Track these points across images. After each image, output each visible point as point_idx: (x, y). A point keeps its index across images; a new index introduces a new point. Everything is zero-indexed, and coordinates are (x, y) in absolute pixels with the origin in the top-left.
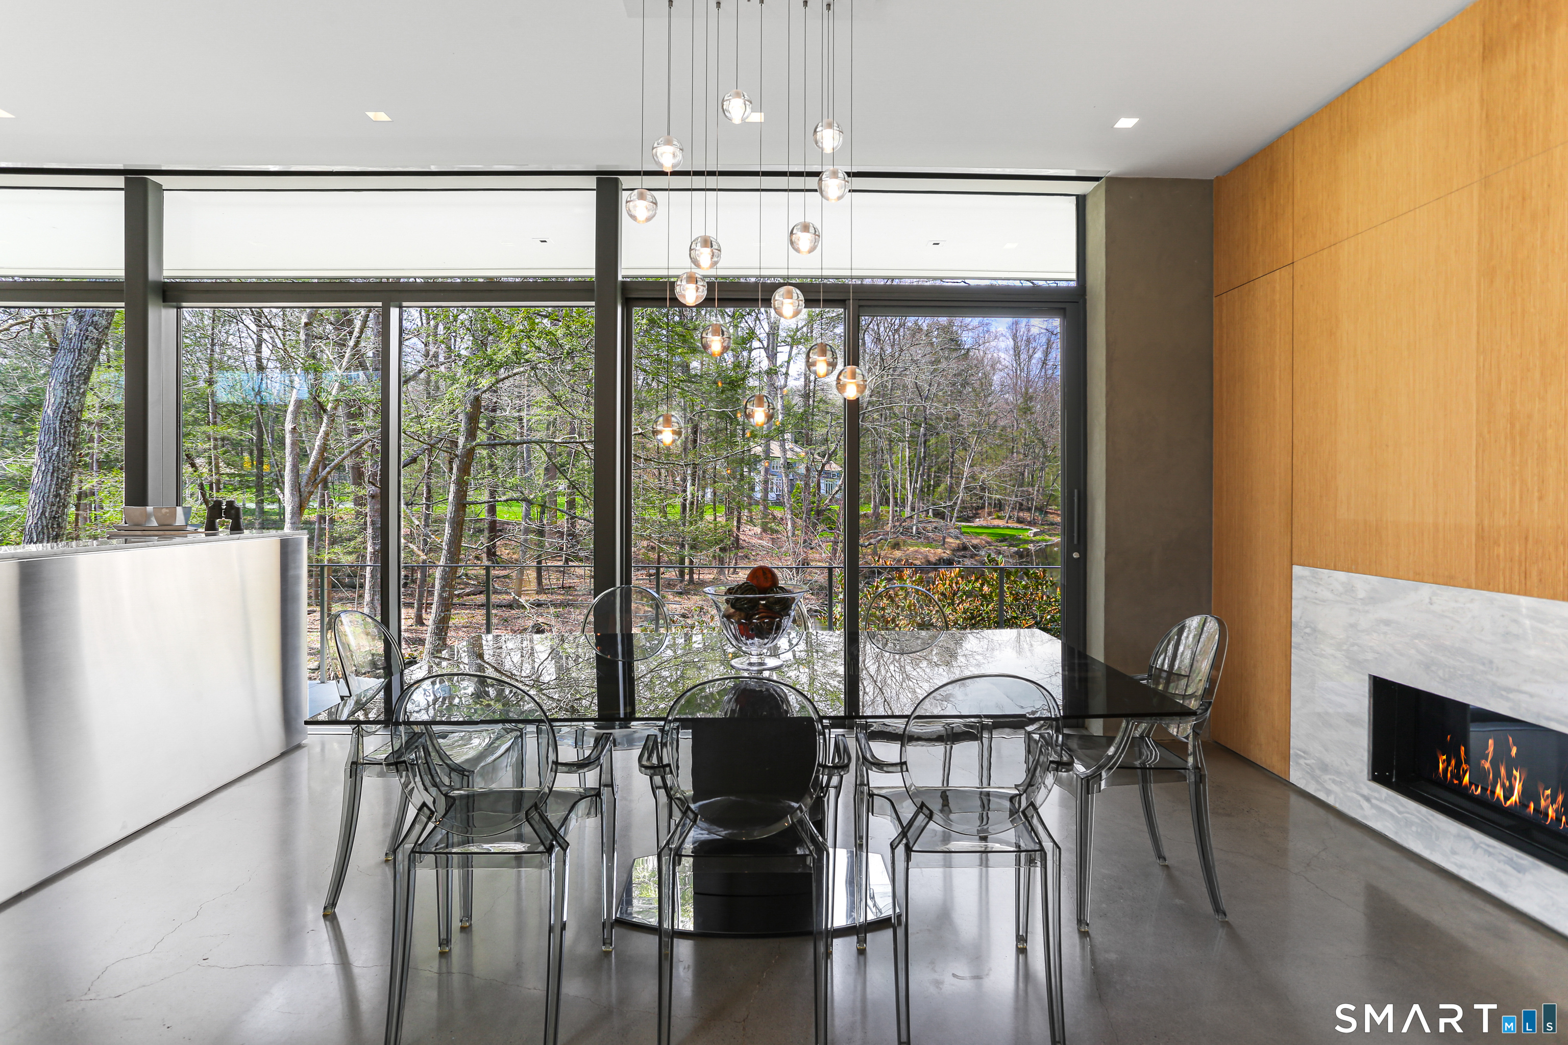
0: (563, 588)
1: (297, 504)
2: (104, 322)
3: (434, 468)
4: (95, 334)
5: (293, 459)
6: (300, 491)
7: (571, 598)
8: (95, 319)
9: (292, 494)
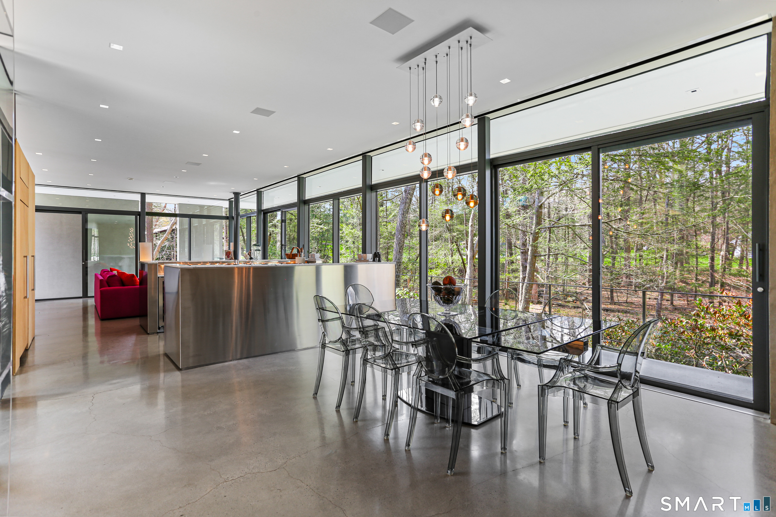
0: (627, 302)
1: (472, 255)
2: (412, 192)
3: (551, 238)
4: (410, 197)
5: (471, 237)
6: (473, 250)
7: (630, 308)
8: (410, 191)
9: (470, 251)
